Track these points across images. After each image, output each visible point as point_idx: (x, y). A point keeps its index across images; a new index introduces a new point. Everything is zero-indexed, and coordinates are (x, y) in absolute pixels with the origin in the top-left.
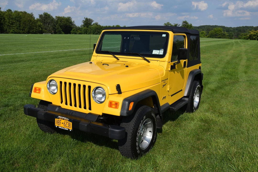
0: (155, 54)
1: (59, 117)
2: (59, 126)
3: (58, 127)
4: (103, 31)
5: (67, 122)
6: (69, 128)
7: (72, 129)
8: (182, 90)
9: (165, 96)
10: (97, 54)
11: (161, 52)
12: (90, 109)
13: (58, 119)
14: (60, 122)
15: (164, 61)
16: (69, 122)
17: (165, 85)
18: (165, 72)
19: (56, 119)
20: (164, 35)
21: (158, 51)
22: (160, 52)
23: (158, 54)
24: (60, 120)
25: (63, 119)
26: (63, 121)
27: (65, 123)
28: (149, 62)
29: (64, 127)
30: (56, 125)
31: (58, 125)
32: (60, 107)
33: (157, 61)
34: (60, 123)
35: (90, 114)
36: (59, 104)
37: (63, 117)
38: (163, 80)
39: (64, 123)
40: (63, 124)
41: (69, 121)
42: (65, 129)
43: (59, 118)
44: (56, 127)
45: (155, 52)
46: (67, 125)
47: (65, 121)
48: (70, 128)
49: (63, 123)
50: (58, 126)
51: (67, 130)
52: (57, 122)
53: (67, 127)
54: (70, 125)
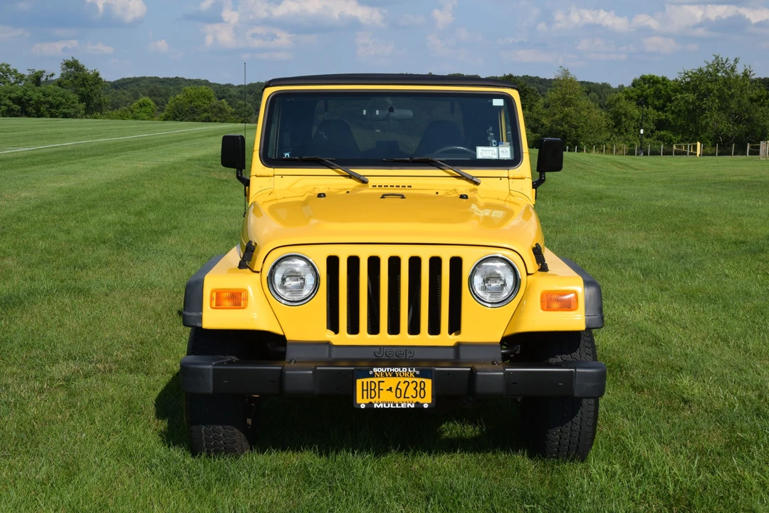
0: (486, 158)
1: (375, 370)
2: (373, 401)
3: (370, 406)
5: (410, 380)
6: (418, 399)
7: (430, 402)
11: (505, 152)
12: (456, 330)
13: (369, 380)
14: (377, 390)
16: (418, 380)
19: (359, 382)
20: (498, 102)
21: (494, 149)
22: (500, 153)
23: (495, 157)
24: (376, 380)
25: (394, 375)
26: (391, 382)
27: (402, 387)
28: (477, 183)
29: (396, 401)
30: (362, 401)
31: (367, 401)
32: (328, 344)
33: (501, 178)
34: (379, 389)
35: (458, 346)
37: (392, 367)
39: (397, 388)
40: (394, 390)
41: (416, 376)
42: (403, 406)
43: (373, 376)
44: (363, 406)
45: (483, 152)
46: (411, 392)
47: (402, 380)
48: (421, 401)
49: (390, 389)
50: (371, 403)
51: (413, 406)
52: (363, 390)
53: (411, 399)
54: (423, 389)
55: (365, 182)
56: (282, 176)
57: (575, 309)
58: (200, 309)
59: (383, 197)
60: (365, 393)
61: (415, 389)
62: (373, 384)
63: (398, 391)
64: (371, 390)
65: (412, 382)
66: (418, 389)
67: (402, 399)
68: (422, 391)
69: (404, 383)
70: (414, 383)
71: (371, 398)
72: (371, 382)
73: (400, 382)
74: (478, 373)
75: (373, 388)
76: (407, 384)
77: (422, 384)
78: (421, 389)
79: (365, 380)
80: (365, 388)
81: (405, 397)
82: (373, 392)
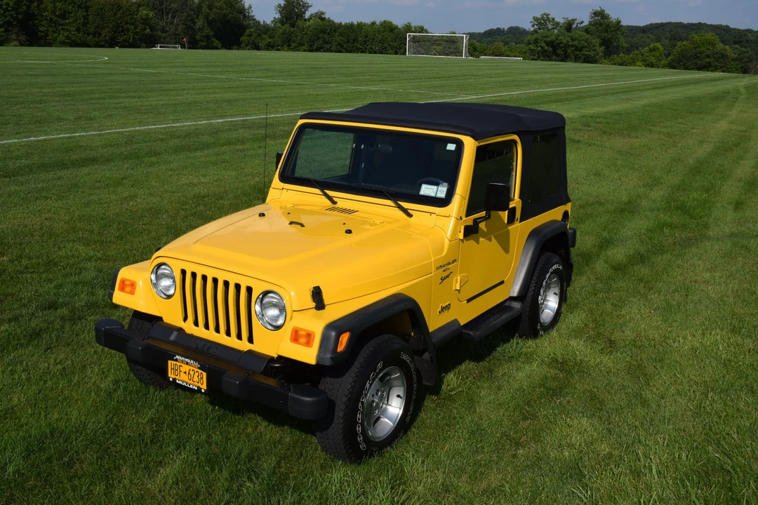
0: (425, 194)
1: (177, 357)
2: (177, 377)
3: (175, 379)
4: (301, 122)
5: (196, 370)
6: (199, 385)
7: (206, 389)
8: (502, 282)
9: (447, 304)
10: (282, 185)
11: (442, 192)
12: (251, 340)
13: (175, 363)
15: (448, 215)
16: (200, 371)
17: (447, 277)
18: (447, 242)
19: (170, 362)
20: (451, 147)
21: (435, 188)
22: (438, 192)
23: (433, 195)
24: (178, 364)
25: (187, 363)
26: (185, 368)
27: (192, 373)
28: (410, 216)
29: (189, 382)
30: (171, 376)
31: (174, 377)
32: (180, 330)
33: (431, 213)
34: (180, 371)
35: (250, 352)
36: (180, 323)
37: (186, 358)
38: (441, 267)
39: (189, 373)
40: (187, 374)
41: (199, 368)
42: (191, 386)
43: (176, 360)
44: (171, 380)
45: (427, 190)
46: (196, 379)
47: (192, 368)
48: (201, 386)
49: (185, 373)
51: (196, 389)
52: (172, 369)
53: (196, 383)
54: (202, 378)
55: (334, 203)
56: (288, 190)
57: (311, 347)
58: (113, 289)
59: (291, 223)
60: (172, 371)
61: (198, 377)
62: (177, 366)
63: (189, 375)
64: (176, 370)
68: (202, 380)
70: (198, 373)
71: (176, 375)
73: (190, 370)
75: (176, 368)
76: (194, 372)
77: (202, 375)
79: (172, 362)
81: (192, 381)
82: (176, 372)
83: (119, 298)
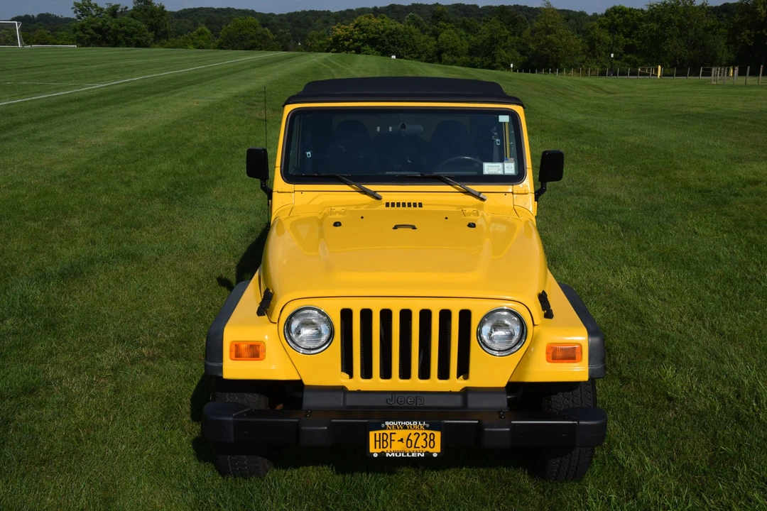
0: (492, 173)
1: (387, 423)
2: (385, 450)
3: (382, 455)
5: (420, 432)
6: (428, 449)
7: (439, 451)
11: (510, 168)
13: (381, 432)
14: (389, 441)
15: (524, 192)
16: (428, 432)
19: (372, 434)
20: (504, 119)
21: (500, 165)
22: (506, 169)
23: (500, 172)
24: (388, 432)
25: (405, 427)
26: (402, 434)
27: (413, 438)
28: (483, 199)
29: (410, 450)
30: (374, 450)
31: (380, 451)
32: (342, 389)
33: (506, 193)
34: (391, 440)
37: (403, 421)
39: (408, 439)
40: (405, 441)
41: (426, 428)
42: (413, 455)
43: (385, 428)
44: (375, 455)
45: (490, 168)
46: (421, 442)
47: (413, 432)
48: (430, 450)
49: (402, 440)
50: (383, 452)
51: (423, 455)
52: (376, 441)
53: (421, 449)
54: (433, 440)
55: (378, 198)
56: (302, 192)
58: (221, 359)
59: (396, 227)
60: (378, 443)
61: (425, 440)
62: (385, 436)
63: (409, 442)
64: (383, 441)
65: (422, 434)
66: (428, 440)
67: (412, 449)
68: (432, 442)
69: (415, 434)
70: (425, 435)
71: (383, 447)
72: (383, 434)
73: (410, 434)
74: (486, 429)
75: (385, 439)
76: (417, 435)
77: (432, 436)
78: (431, 440)
79: (378, 432)
80: (378, 439)
81: (415, 447)
82: (385, 443)
83: (233, 369)
